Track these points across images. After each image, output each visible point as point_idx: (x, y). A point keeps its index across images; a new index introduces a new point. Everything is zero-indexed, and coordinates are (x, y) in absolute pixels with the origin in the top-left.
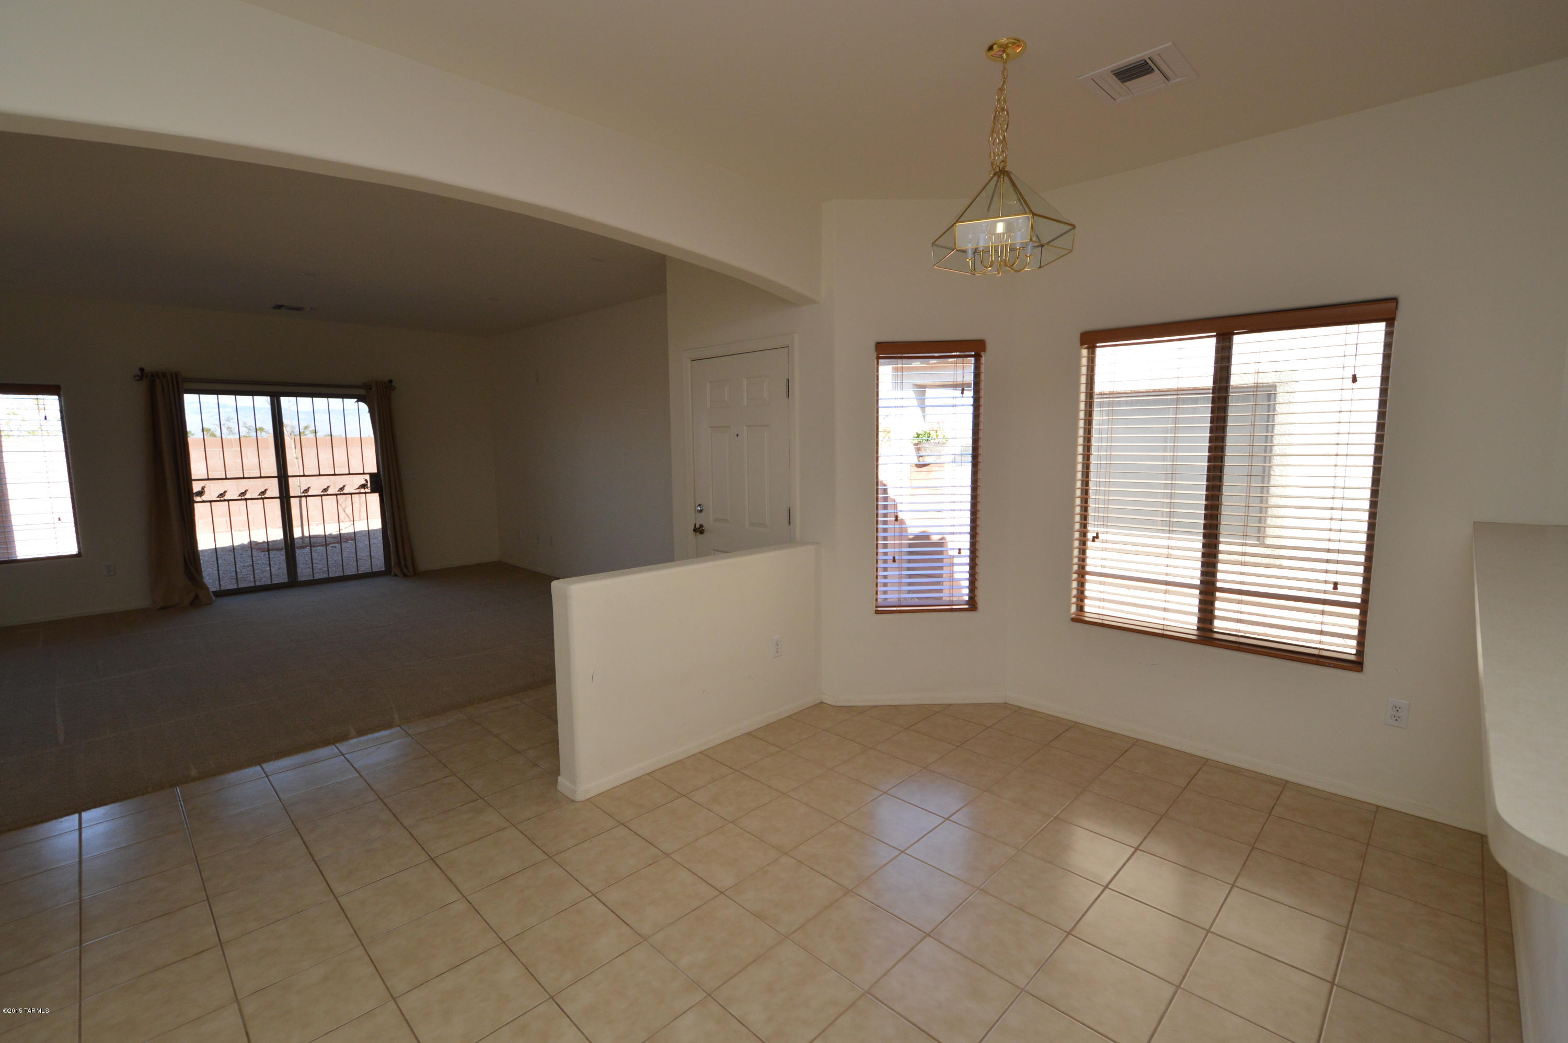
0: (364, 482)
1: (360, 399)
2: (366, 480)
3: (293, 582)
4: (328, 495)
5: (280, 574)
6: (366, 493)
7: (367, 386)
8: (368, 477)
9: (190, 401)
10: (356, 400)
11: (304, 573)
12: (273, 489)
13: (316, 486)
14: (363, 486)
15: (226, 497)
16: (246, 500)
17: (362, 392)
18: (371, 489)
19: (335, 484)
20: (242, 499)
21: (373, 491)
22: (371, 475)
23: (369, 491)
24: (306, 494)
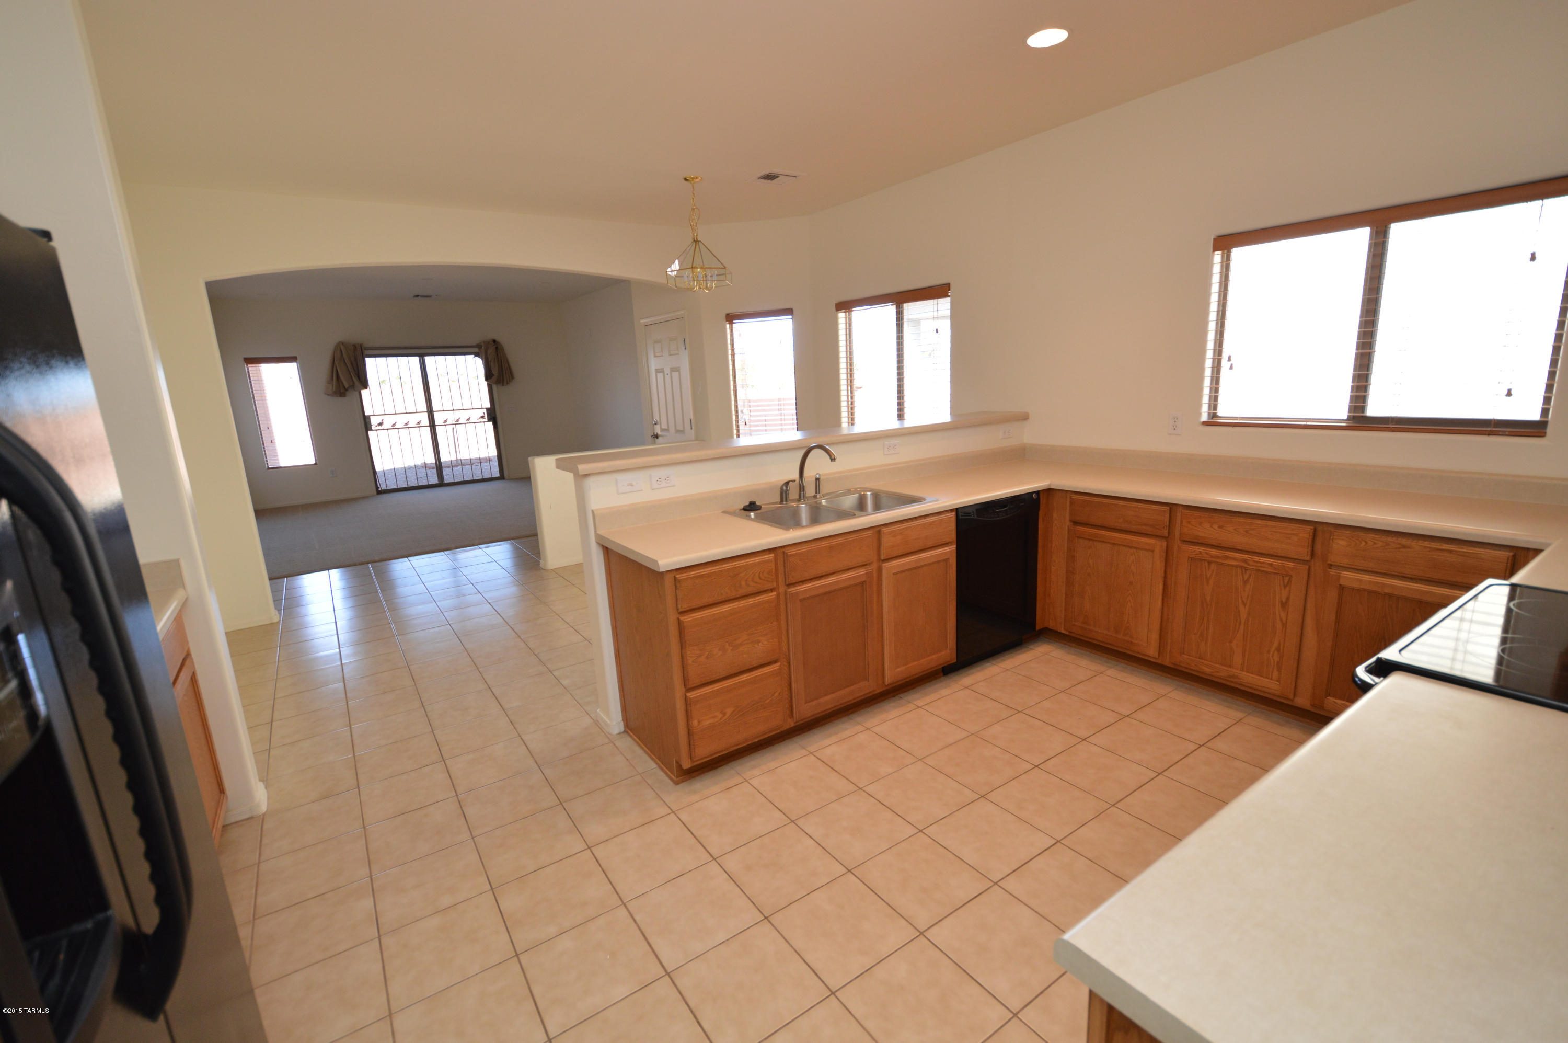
0: (483, 415)
1: (477, 355)
2: (484, 413)
3: (441, 484)
4: (460, 424)
5: (434, 480)
6: (484, 422)
7: (479, 346)
8: (485, 411)
9: (369, 362)
10: (473, 356)
11: (448, 479)
12: (425, 421)
13: (451, 417)
14: (482, 417)
15: (396, 427)
16: (409, 428)
17: (476, 350)
18: (488, 419)
19: (463, 416)
20: (406, 428)
21: (489, 420)
22: (487, 409)
23: (487, 420)
24: (445, 423)
